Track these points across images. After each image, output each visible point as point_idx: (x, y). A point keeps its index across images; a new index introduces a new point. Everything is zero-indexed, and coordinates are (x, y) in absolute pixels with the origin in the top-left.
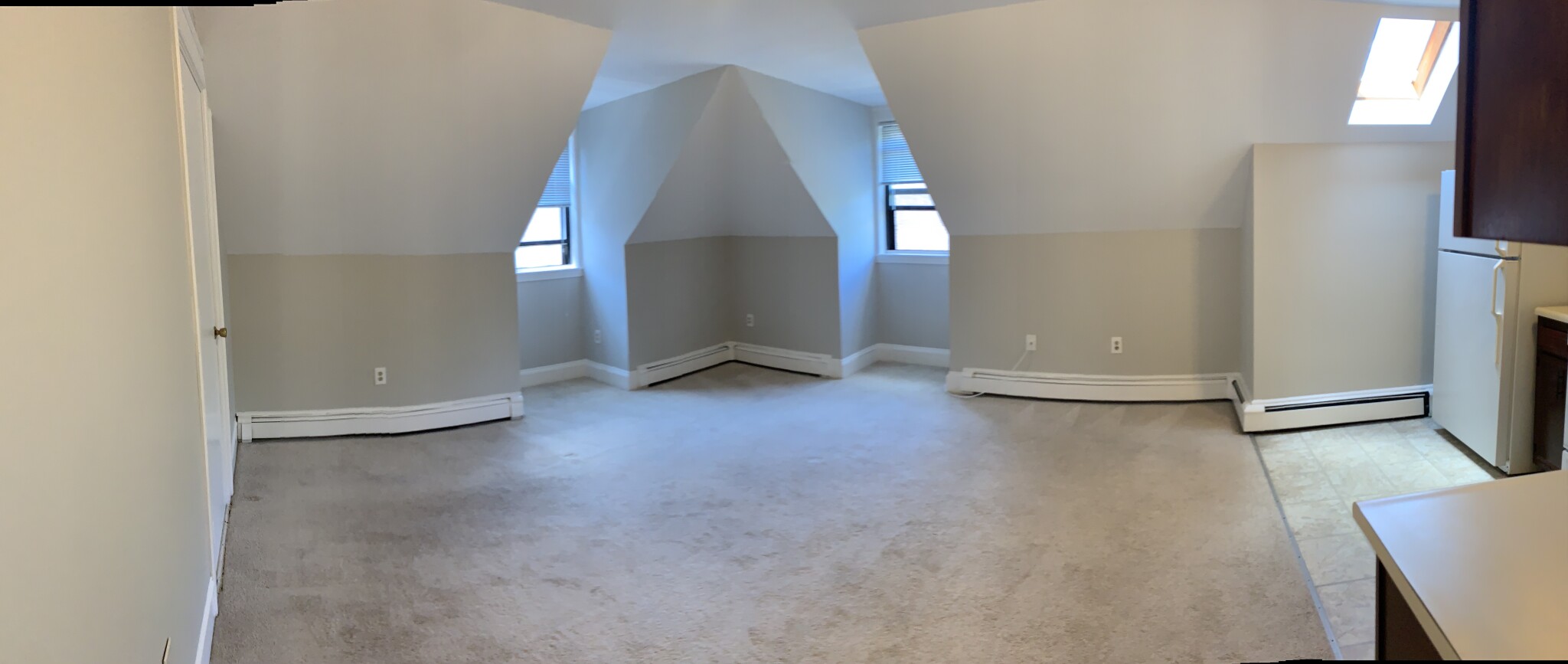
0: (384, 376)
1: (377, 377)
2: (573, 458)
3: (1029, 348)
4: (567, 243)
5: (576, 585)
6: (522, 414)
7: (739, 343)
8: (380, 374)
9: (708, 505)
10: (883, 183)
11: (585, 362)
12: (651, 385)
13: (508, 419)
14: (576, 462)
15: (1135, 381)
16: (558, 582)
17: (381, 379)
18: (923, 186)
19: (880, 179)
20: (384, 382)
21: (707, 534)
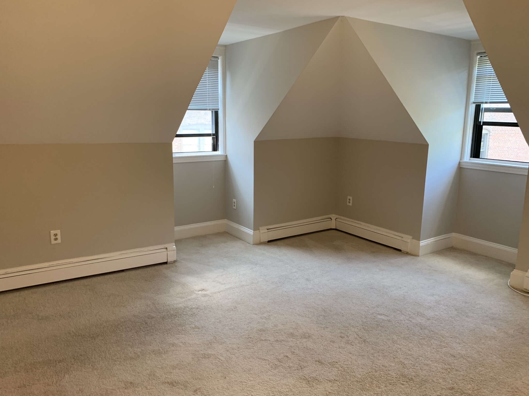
0: (59, 237)
1: (53, 238)
2: (204, 292)
4: (216, 136)
5: (185, 386)
6: (175, 259)
7: (339, 217)
8: (56, 235)
9: (292, 335)
10: (474, 103)
11: (225, 221)
12: (269, 241)
13: (166, 263)
14: (205, 296)
16: (172, 384)
17: (56, 239)
18: (507, 106)
19: (472, 99)
20: (59, 241)
21: (287, 357)
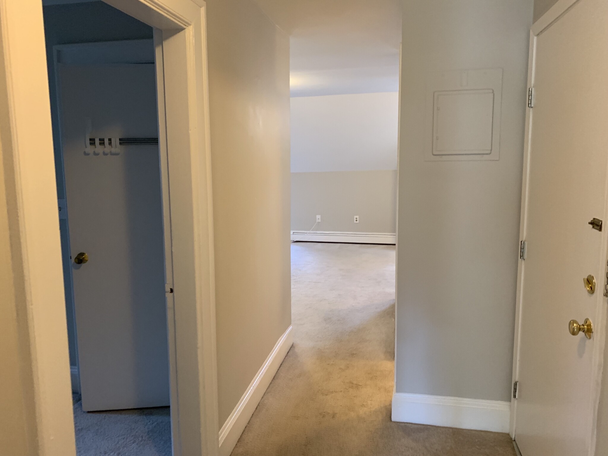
3: (317, 221)
15: (364, 235)
